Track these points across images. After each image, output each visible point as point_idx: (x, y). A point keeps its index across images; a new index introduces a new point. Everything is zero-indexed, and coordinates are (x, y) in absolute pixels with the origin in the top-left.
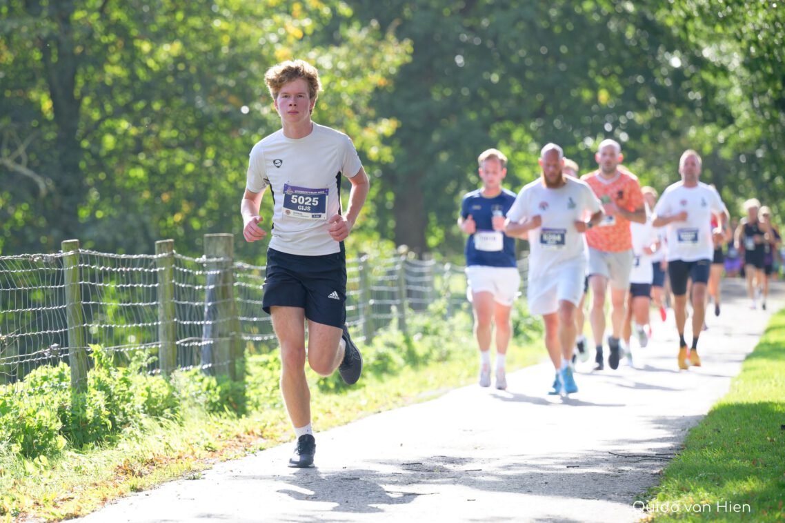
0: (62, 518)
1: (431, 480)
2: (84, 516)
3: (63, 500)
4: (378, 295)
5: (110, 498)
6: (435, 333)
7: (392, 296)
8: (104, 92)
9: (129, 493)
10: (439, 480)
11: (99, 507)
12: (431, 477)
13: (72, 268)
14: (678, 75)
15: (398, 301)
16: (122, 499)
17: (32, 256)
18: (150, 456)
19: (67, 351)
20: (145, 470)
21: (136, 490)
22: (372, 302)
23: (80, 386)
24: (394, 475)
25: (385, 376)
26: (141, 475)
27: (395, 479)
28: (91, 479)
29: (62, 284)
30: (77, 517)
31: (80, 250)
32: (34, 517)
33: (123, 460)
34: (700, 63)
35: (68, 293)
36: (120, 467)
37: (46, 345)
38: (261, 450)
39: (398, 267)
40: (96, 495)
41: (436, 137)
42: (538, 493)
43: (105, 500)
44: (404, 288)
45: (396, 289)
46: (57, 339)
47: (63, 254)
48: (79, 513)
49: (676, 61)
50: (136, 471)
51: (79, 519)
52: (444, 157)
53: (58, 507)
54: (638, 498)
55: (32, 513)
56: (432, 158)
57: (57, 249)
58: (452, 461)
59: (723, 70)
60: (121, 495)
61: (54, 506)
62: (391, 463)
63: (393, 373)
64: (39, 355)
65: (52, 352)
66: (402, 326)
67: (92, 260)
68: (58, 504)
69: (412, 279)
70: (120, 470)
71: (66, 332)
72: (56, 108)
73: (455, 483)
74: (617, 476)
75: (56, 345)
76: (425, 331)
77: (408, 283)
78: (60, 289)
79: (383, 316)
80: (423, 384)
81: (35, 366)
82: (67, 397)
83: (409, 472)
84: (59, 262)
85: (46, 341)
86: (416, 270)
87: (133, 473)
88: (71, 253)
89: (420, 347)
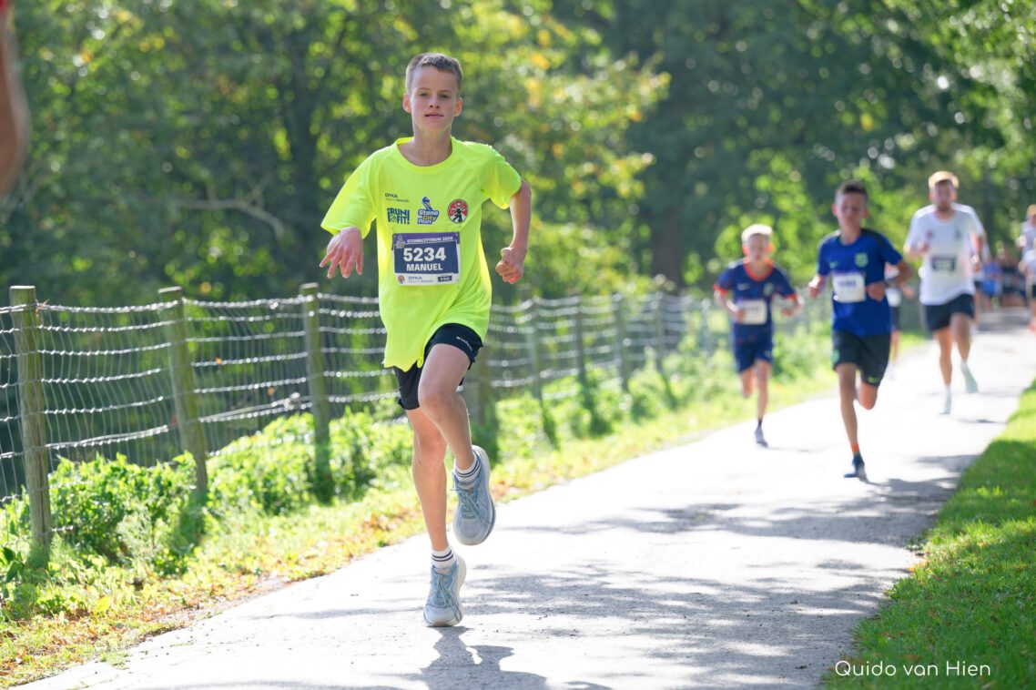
0: (306, 576)
1: (692, 528)
2: (329, 574)
3: (308, 558)
4: (634, 335)
5: (356, 554)
6: (693, 372)
7: (649, 335)
8: (343, 129)
9: (378, 548)
10: (702, 527)
11: (345, 563)
12: (693, 525)
13: (312, 314)
14: (945, 97)
15: (654, 341)
16: (369, 555)
17: (271, 301)
18: (396, 511)
19: (308, 402)
20: (392, 525)
21: (383, 545)
22: (627, 342)
23: (322, 437)
24: (654, 523)
25: (643, 420)
26: (388, 530)
27: (656, 528)
28: (337, 535)
29: (302, 329)
30: (322, 574)
31: (320, 296)
32: (278, 576)
33: (370, 514)
34: (966, 84)
35: (308, 341)
36: (367, 523)
37: (287, 395)
38: (514, 499)
39: (654, 306)
40: (340, 553)
41: (692, 167)
42: (807, 538)
43: (351, 556)
44: (660, 327)
45: (652, 329)
46: (297, 388)
47: (301, 299)
48: (325, 571)
49: (943, 83)
50: (383, 526)
51: (324, 577)
52: (701, 189)
53: (302, 566)
54: (912, 543)
55: (275, 573)
56: (689, 190)
57: (295, 295)
58: (716, 507)
59: (991, 90)
60: (368, 551)
61: (297, 563)
62: (651, 510)
63: (651, 417)
64: (278, 407)
65: (292, 402)
66: (659, 366)
67: (332, 305)
68: (303, 561)
69: (669, 317)
70: (367, 526)
71: (306, 382)
72: (293, 149)
73: (718, 529)
74: (889, 520)
75: (296, 396)
76: (681, 371)
77: (665, 321)
78: (300, 338)
79: (638, 357)
80: (683, 428)
81: (273, 417)
82: (311, 451)
83: (671, 520)
84: (298, 308)
85: (285, 392)
86: (673, 308)
87: (379, 527)
88: (310, 298)
89: (678, 387)
